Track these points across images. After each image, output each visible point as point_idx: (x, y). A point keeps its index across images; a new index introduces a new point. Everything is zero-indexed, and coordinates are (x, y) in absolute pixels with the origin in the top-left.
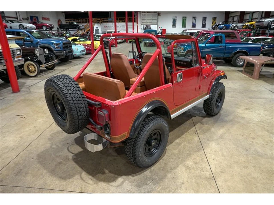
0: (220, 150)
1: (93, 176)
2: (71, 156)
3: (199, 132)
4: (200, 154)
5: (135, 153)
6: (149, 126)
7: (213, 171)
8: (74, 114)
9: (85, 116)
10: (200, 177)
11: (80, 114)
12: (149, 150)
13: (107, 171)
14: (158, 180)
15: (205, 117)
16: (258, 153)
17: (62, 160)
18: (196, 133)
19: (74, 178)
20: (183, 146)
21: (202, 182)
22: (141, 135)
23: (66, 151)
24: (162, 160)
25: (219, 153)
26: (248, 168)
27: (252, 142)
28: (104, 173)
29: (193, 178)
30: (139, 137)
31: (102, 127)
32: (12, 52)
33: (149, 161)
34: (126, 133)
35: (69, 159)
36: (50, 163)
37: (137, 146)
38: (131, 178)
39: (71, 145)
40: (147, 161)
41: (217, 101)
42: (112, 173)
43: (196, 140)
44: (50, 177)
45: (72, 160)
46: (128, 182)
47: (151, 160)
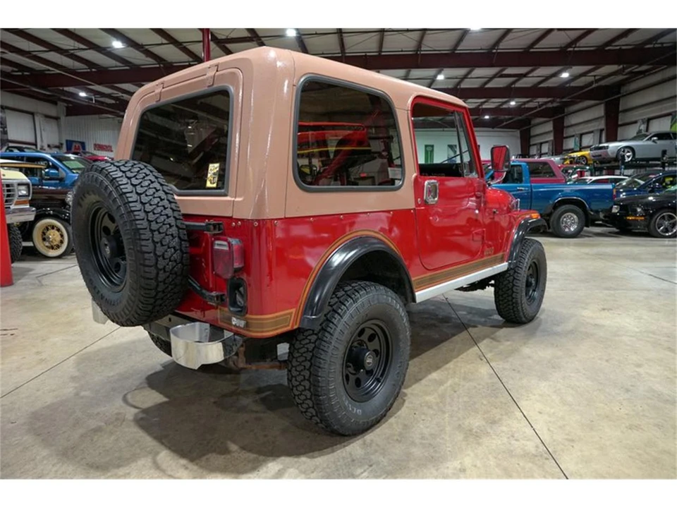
0: (555, 392)
1: (192, 460)
2: (131, 413)
3: (489, 356)
4: (501, 402)
5: (319, 386)
6: (355, 301)
7: (546, 438)
8: (144, 249)
9: (177, 264)
10: (511, 453)
11: (163, 254)
12: (358, 383)
13: (233, 447)
14: (386, 464)
15: (501, 327)
16: (659, 395)
17: (103, 424)
18: (483, 358)
19: (133, 465)
20: (451, 386)
21: (518, 464)
22: (333, 323)
23: (119, 402)
24: (396, 417)
25: (554, 397)
26: (642, 429)
27: (635, 373)
28: (225, 451)
29: (490, 456)
30: (329, 329)
31: (224, 295)
32: (6, 188)
33: (359, 411)
34: (291, 314)
35: (124, 420)
36: (64, 432)
37: (322, 357)
38: (305, 463)
39: (135, 389)
40: (353, 410)
41: (528, 285)
42: (250, 451)
43: (485, 373)
44: (58, 466)
45: (132, 424)
46: (297, 471)
47: (363, 412)
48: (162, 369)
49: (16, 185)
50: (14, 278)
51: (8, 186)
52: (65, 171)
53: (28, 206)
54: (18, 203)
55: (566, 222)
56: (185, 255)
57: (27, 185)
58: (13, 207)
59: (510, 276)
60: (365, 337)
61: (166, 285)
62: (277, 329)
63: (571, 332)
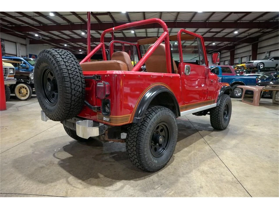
0: (238, 157)
1: (83, 180)
2: (56, 161)
3: (208, 142)
4: (216, 160)
5: (140, 149)
6: (156, 113)
7: (236, 175)
8: (66, 85)
9: (80, 93)
10: (222, 181)
11: (74, 88)
12: (156, 150)
13: (101, 176)
14: (168, 184)
15: (212, 131)
17: (44, 165)
18: (206, 143)
19: (58, 182)
20: (193, 153)
21: (225, 185)
22: (147, 122)
23: (51, 156)
24: (171, 165)
25: (238, 159)
27: (271, 151)
28: (98, 177)
29: (213, 182)
30: (145, 125)
31: (100, 107)
33: (156, 161)
34: (129, 116)
35: (53, 164)
36: (28, 168)
37: (142, 136)
38: (133, 183)
39: (58, 152)
40: (154, 160)
41: (224, 114)
42: (109, 177)
43: (208, 149)
44: (26, 181)
45: (57, 165)
46: (130, 186)
47: (158, 162)
48: (70, 144)
49: (9, 69)
50: (7, 107)
51: (5, 69)
52: (29, 65)
53: (13, 78)
54: (9, 76)
55: (236, 92)
56: (83, 90)
57: (13, 69)
58: (7, 78)
59: (217, 109)
60: (159, 130)
61: (75, 102)
62: (123, 122)
63: (242, 134)
